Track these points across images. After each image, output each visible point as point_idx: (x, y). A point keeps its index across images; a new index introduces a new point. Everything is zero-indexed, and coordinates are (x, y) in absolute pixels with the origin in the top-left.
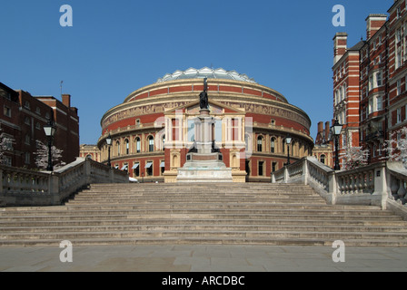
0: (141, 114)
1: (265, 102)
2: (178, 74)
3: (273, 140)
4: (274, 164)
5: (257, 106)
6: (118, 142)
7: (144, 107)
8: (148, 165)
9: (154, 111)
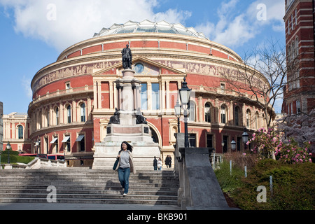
0: (72, 75)
1: (212, 61)
7: (74, 68)
9: (86, 72)
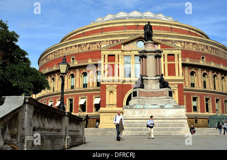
0: (77, 52)
1: (195, 39)
2: (109, 17)
3: (204, 75)
4: (207, 100)
5: (188, 43)
6: (53, 79)
7: (79, 46)
8: (82, 102)
9: (89, 49)
